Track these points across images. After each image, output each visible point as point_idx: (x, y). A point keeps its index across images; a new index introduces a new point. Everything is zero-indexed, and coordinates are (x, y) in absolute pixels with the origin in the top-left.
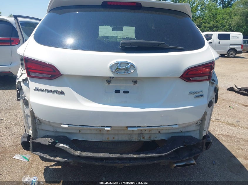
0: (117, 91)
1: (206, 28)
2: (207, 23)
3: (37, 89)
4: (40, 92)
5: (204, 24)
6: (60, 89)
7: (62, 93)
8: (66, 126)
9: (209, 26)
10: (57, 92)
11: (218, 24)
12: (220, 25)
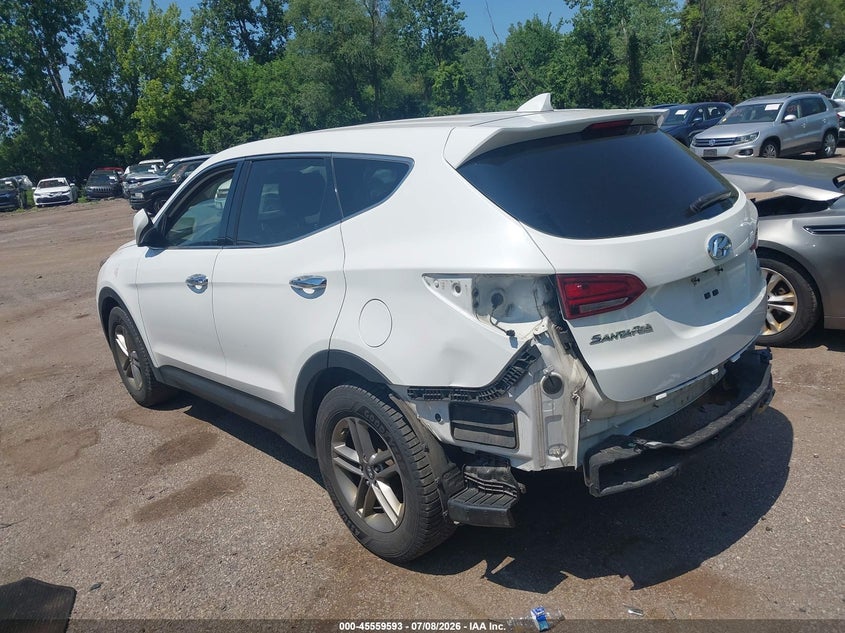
0: (707, 296)
1: (233, 129)
2: (227, 113)
3: (597, 340)
4: (607, 343)
5: (219, 116)
6: (641, 321)
7: (649, 329)
8: (664, 395)
9: (236, 119)
10: (640, 330)
11: (263, 112)
12: (270, 115)
